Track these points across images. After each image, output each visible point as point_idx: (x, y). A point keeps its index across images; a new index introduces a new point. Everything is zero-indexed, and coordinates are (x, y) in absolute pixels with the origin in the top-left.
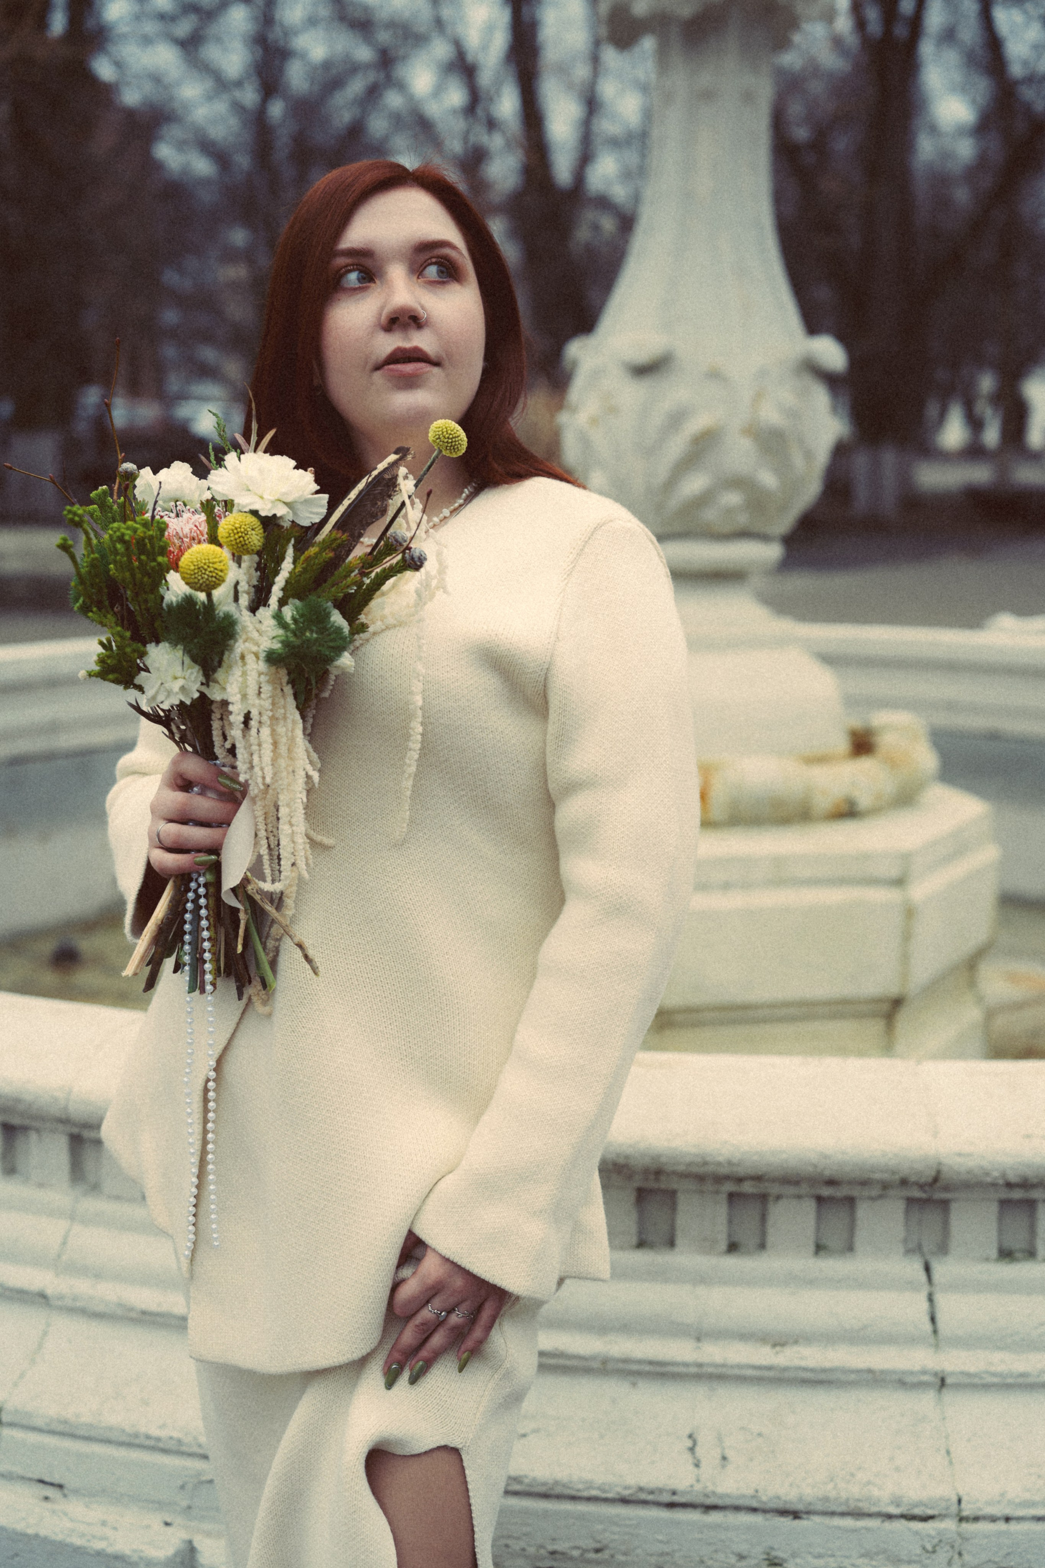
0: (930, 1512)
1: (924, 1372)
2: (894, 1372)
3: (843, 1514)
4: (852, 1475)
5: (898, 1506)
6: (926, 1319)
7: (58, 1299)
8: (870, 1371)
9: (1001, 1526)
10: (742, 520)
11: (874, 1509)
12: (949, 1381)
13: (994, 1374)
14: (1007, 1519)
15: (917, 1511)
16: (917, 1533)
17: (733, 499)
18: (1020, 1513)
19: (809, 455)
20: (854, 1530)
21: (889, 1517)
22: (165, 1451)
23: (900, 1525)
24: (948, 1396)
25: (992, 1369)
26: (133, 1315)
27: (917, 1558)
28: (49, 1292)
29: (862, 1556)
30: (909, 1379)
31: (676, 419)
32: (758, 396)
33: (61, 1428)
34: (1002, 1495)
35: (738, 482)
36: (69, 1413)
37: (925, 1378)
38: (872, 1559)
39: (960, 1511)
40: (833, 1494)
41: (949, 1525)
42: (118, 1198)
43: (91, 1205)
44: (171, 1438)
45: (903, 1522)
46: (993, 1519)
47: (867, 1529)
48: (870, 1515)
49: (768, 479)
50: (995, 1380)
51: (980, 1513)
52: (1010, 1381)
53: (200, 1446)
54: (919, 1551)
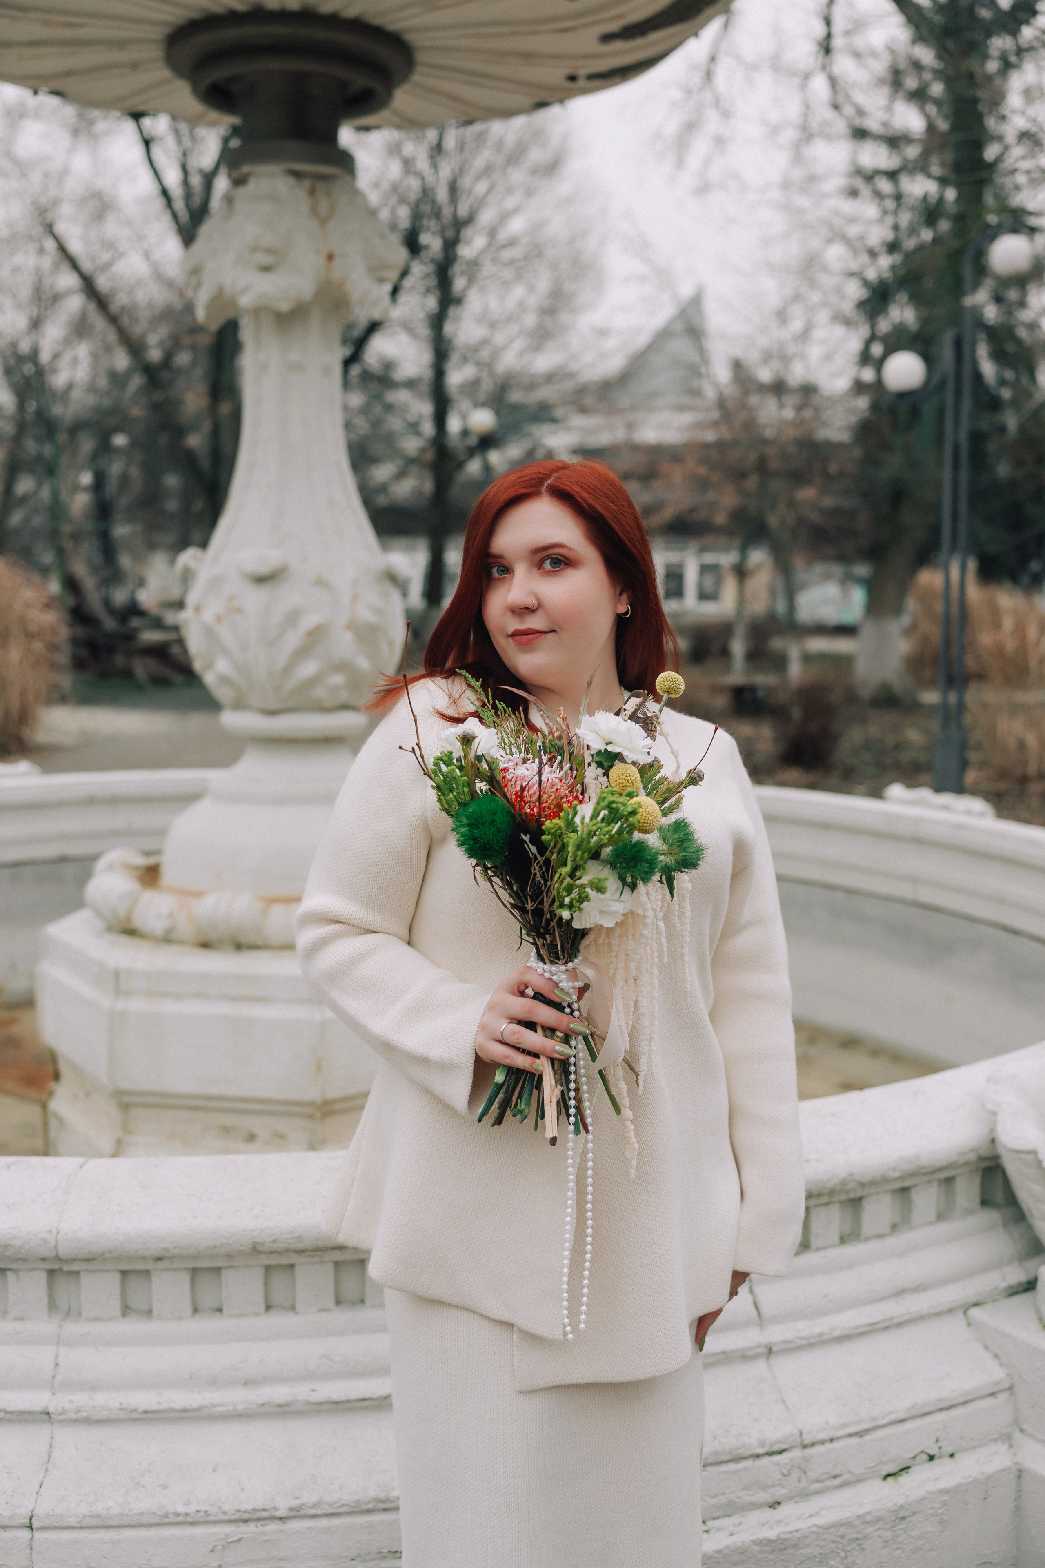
0: (784, 1447)
1: (759, 1346)
2: (737, 1350)
3: (727, 1462)
4: (728, 1431)
5: (763, 1446)
6: (752, 1307)
7: (61, 1414)
8: (724, 1353)
9: (828, 1446)
10: (344, 696)
11: (749, 1453)
12: (774, 1349)
13: (802, 1338)
14: (832, 1440)
15: (776, 1448)
16: (777, 1464)
17: (338, 679)
18: (840, 1433)
19: (391, 644)
20: (736, 1472)
21: (758, 1456)
22: (193, 1524)
23: (766, 1461)
24: (775, 1361)
25: (801, 1334)
26: (135, 1415)
27: (778, 1482)
28: (51, 1410)
29: (743, 1489)
30: (748, 1354)
31: (293, 618)
32: (355, 598)
33: (94, 1522)
34: (827, 1423)
35: (343, 667)
36: (99, 1508)
37: (759, 1350)
38: (749, 1490)
39: (802, 1441)
40: (720, 1448)
41: (797, 1453)
42: (97, 1319)
43: (72, 1328)
44: (198, 1511)
45: (768, 1458)
46: (823, 1442)
47: (745, 1469)
48: (745, 1458)
49: (363, 663)
50: (804, 1342)
51: (815, 1440)
52: (813, 1340)
53: (224, 1513)
54: (779, 1476)
